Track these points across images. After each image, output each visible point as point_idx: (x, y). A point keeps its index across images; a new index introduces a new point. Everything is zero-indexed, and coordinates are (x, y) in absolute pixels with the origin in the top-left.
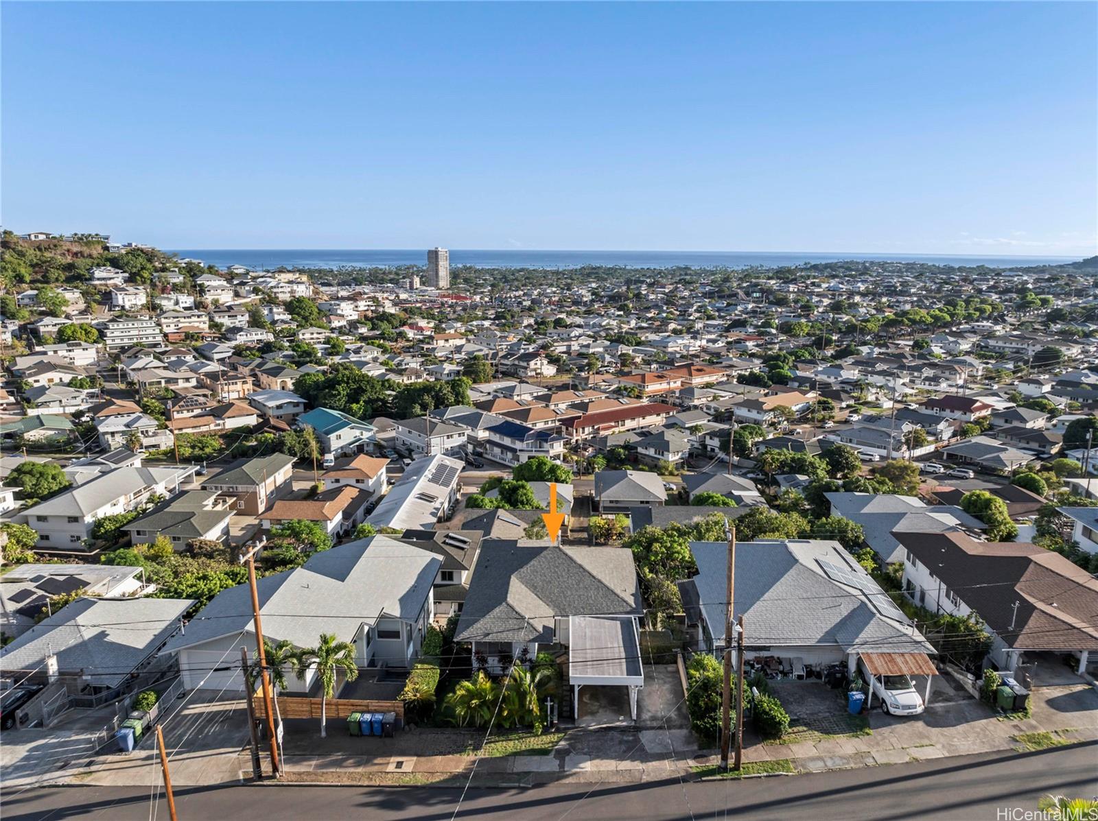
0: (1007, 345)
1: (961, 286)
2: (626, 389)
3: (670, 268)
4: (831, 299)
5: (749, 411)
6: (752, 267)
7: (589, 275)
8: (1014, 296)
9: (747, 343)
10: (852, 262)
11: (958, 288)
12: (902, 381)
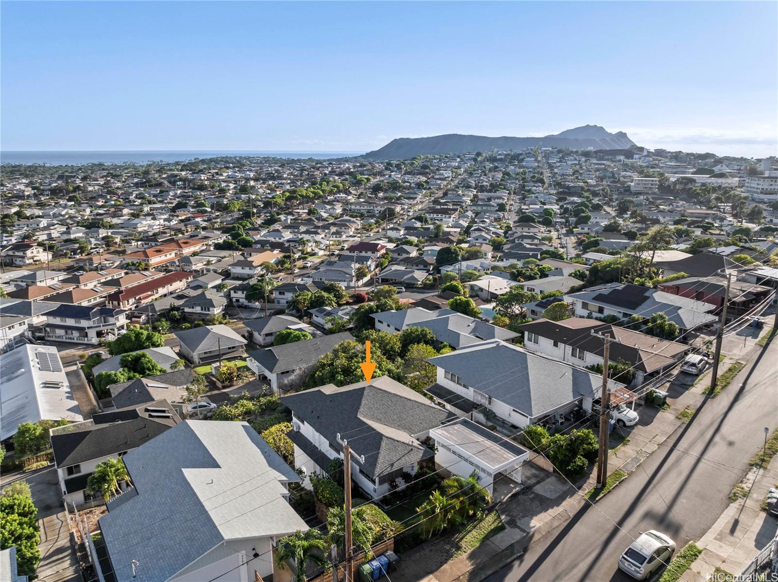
0: (362, 208)
1: (313, 172)
2: (133, 264)
3: (86, 165)
4: (234, 184)
5: (243, 268)
6: (154, 162)
7: (12, 172)
8: (347, 176)
9: (197, 220)
10: (227, 157)
11: (312, 173)
12: (321, 236)
